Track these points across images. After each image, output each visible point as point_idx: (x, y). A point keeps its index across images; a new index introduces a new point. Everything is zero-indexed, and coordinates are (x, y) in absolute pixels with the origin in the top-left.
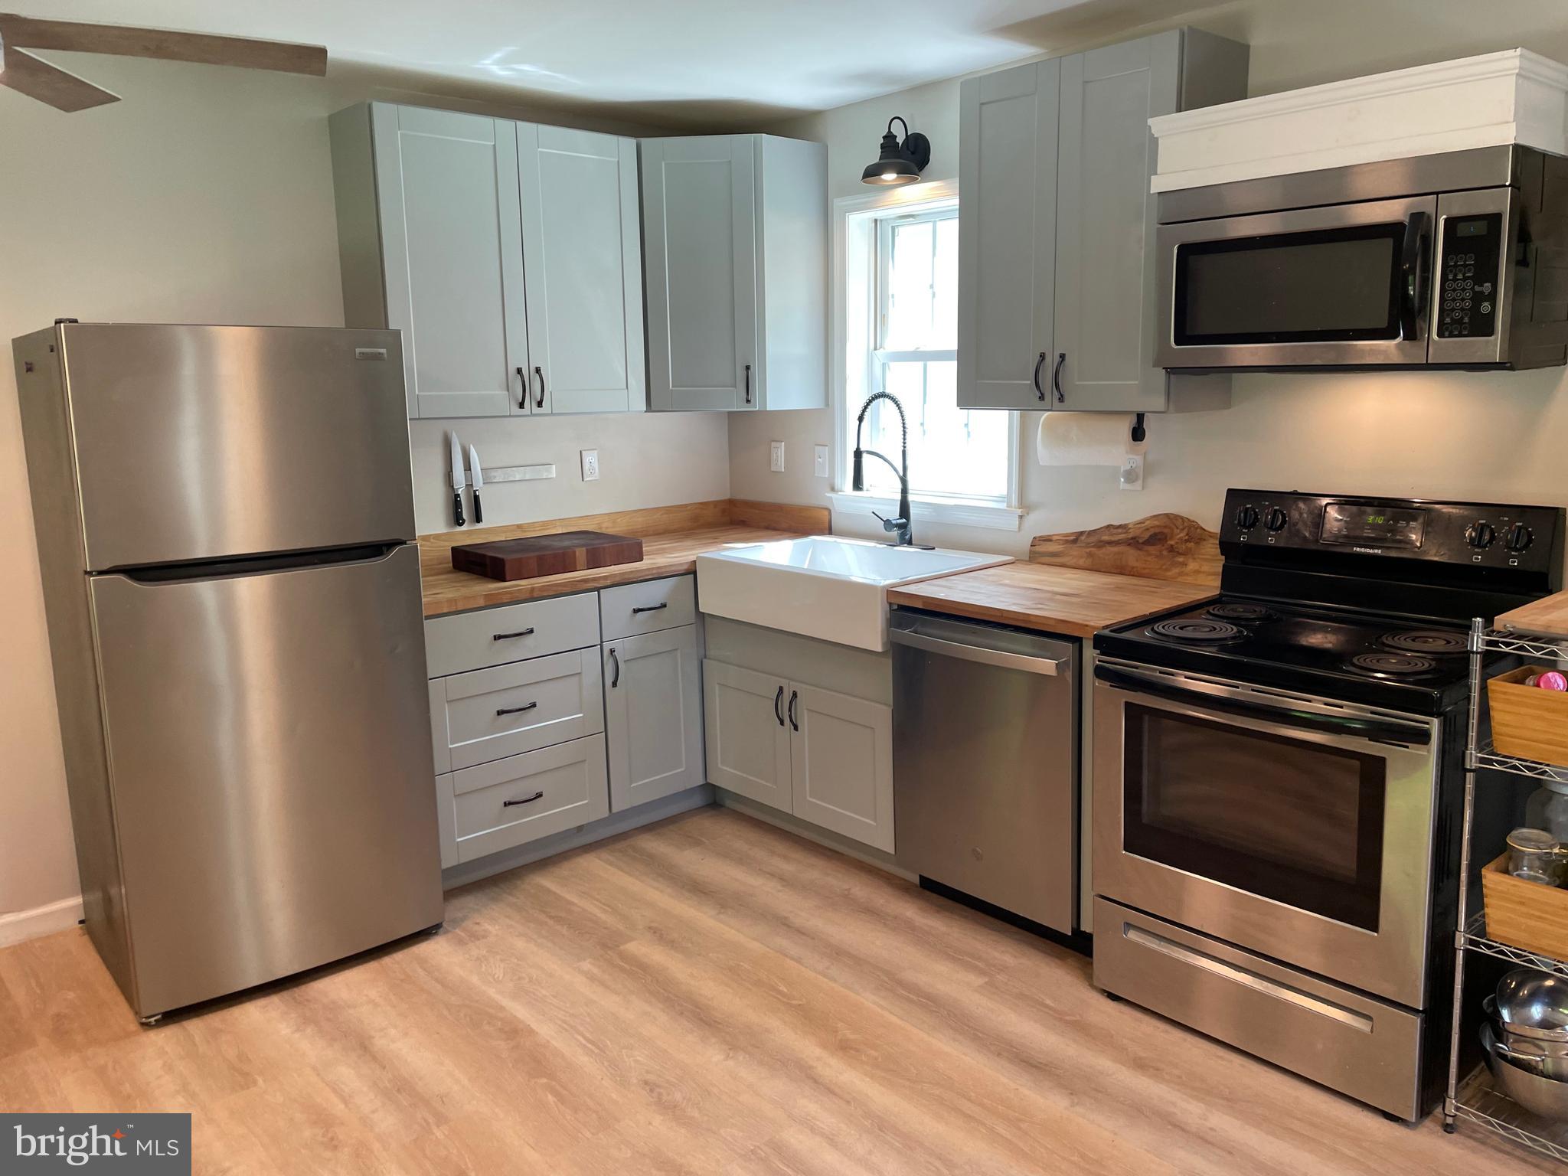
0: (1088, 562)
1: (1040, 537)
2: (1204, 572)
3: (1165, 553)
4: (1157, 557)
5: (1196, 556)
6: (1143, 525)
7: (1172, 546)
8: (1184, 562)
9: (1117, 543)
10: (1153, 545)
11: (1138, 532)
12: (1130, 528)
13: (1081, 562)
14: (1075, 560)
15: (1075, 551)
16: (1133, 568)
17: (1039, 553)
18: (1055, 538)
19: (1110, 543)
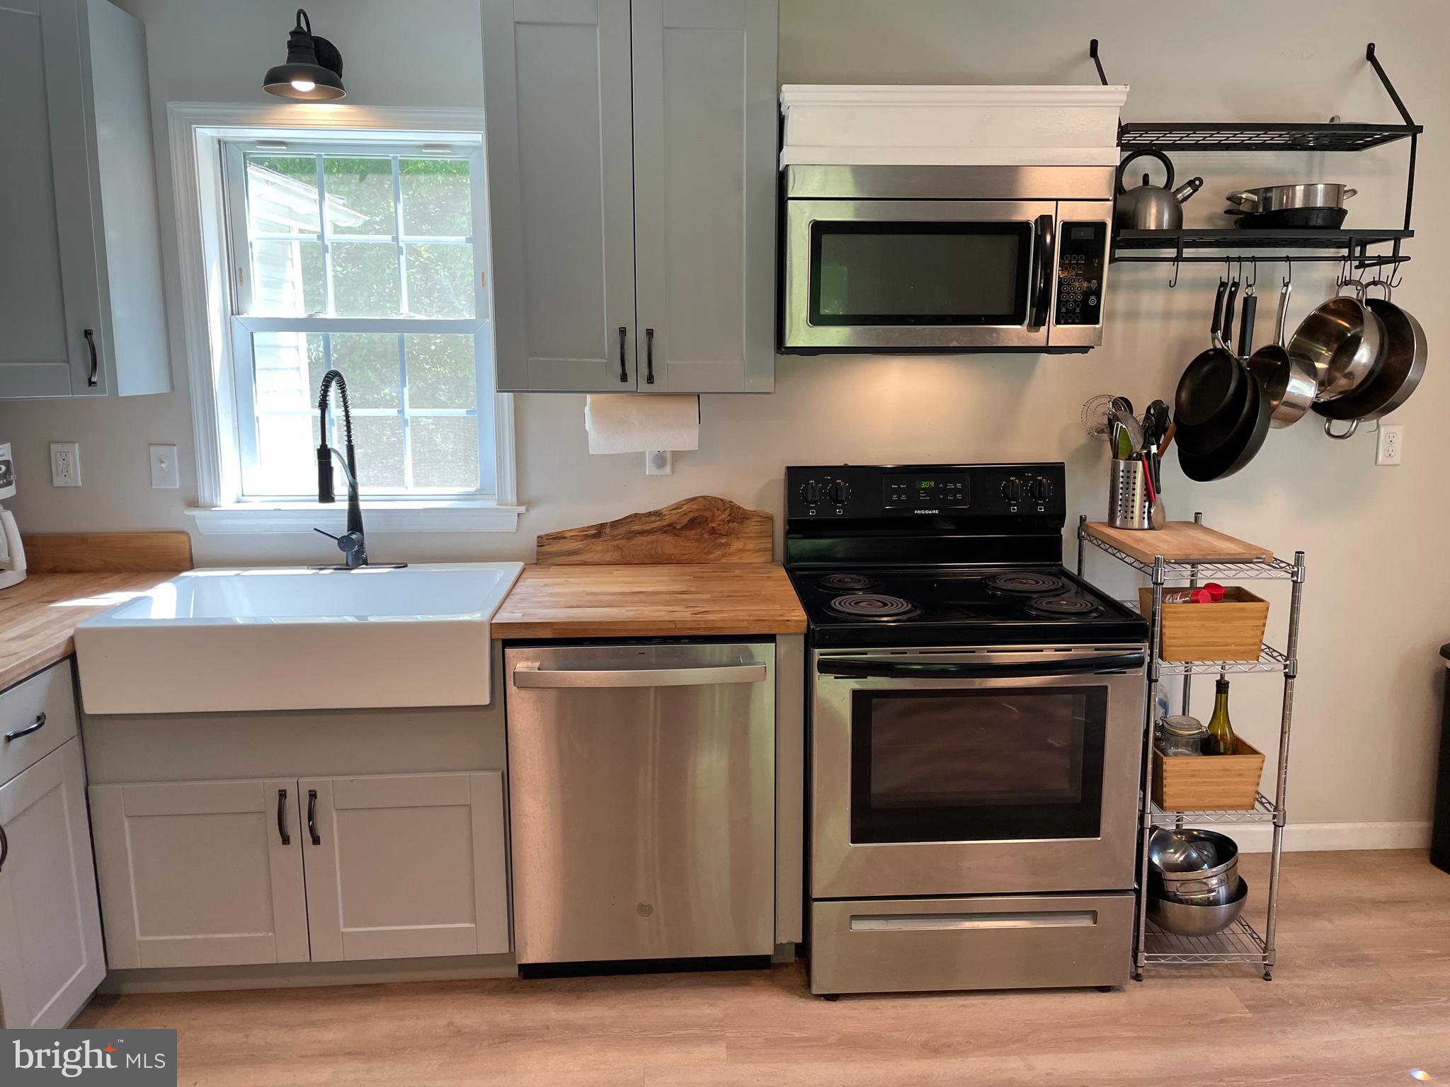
0: (616, 556)
1: (547, 535)
2: (749, 550)
3: (706, 536)
4: (697, 541)
5: (739, 536)
6: (680, 510)
7: (713, 528)
8: (727, 543)
9: (651, 532)
10: (692, 529)
11: (674, 518)
12: (665, 515)
13: (608, 557)
14: (599, 556)
15: (598, 546)
16: (670, 555)
17: (549, 553)
18: (568, 534)
19: (642, 533)
